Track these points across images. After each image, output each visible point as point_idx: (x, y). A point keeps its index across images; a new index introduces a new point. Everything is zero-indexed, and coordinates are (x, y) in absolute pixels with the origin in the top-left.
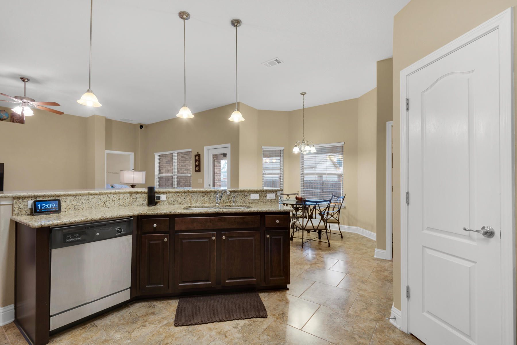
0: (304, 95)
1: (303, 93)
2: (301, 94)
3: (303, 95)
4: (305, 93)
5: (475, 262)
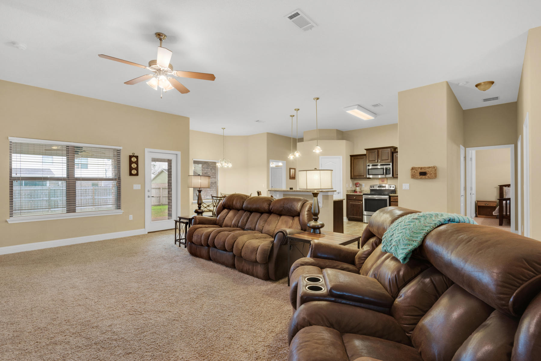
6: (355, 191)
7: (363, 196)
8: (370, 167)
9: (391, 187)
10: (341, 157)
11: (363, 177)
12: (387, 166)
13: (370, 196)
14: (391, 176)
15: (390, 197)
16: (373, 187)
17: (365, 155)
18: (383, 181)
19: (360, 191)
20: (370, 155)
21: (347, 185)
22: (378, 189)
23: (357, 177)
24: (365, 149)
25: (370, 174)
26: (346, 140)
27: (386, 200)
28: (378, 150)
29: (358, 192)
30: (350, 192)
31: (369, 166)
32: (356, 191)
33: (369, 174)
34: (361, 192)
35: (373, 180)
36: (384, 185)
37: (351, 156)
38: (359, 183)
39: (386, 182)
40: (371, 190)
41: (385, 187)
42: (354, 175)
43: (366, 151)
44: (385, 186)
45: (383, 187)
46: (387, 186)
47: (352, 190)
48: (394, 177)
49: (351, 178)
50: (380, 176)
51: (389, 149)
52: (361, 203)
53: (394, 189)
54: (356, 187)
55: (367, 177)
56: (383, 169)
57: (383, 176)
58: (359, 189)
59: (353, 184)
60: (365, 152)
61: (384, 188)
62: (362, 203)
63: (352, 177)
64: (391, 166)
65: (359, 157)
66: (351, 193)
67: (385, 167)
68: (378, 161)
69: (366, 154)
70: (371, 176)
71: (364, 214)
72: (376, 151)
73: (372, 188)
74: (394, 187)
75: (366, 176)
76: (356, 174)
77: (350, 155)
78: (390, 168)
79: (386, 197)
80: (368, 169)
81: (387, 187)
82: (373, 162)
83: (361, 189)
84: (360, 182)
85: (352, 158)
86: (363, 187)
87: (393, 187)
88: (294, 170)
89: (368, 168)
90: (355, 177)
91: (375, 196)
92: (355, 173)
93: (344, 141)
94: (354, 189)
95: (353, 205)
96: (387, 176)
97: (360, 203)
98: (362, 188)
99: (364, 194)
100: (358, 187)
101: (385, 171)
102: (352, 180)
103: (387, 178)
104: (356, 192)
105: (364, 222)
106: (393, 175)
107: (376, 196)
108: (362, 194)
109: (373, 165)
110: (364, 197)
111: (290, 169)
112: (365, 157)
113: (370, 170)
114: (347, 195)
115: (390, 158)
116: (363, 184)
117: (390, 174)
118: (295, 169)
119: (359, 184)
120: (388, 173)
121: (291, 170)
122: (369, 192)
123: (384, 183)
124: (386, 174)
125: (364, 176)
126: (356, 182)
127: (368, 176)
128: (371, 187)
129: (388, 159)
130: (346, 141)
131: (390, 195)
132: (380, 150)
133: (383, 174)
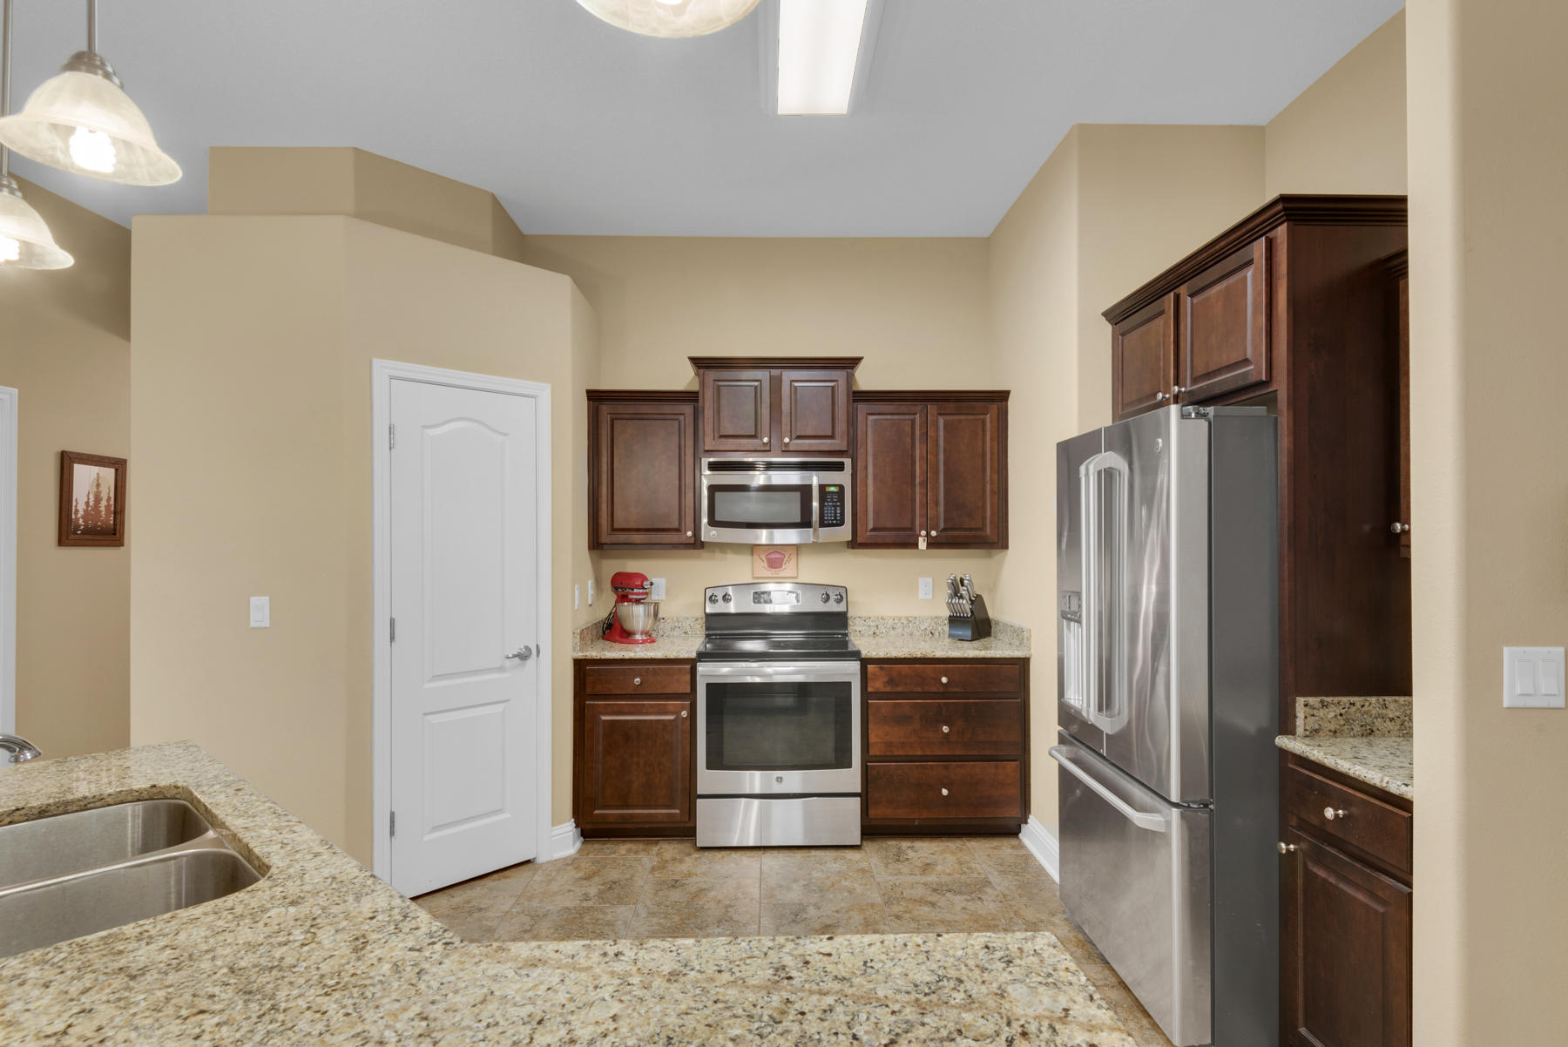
9: (827, 599)
10: (544, 392)
17: (689, 397)
29: (638, 637)
35: (718, 555)
37: (596, 398)
42: (616, 526)
58: (647, 615)
69: (697, 393)
77: (589, 392)
78: (841, 488)
85: (605, 409)
88: (108, 474)
92: (618, 513)
101: (815, 504)
111: (67, 461)
118: (119, 466)
121: (84, 476)
125: (678, 530)
128: (713, 600)
129: (830, 434)
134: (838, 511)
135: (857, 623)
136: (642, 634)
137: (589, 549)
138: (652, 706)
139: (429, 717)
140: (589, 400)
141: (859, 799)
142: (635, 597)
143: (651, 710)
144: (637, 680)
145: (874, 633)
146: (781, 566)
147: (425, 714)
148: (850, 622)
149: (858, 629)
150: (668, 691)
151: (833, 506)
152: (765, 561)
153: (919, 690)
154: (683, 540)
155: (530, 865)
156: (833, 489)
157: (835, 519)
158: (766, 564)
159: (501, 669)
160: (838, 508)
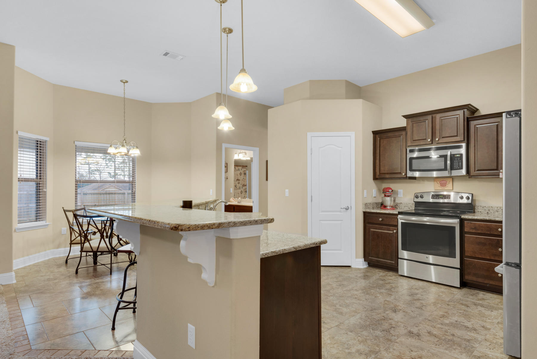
0: (125, 84)
1: (124, 81)
2: (121, 81)
3: (123, 83)
4: (127, 82)
5: (342, 220)
6: (383, 206)
7: (399, 216)
8: (416, 155)
10: (353, 134)
11: (399, 176)
12: (455, 151)
13: (414, 218)
14: (464, 172)
15: (462, 221)
16: (422, 197)
17: (403, 129)
18: (443, 185)
19: (392, 204)
20: (414, 129)
21: (365, 191)
22: (431, 200)
23: (387, 176)
24: (405, 117)
25: (414, 168)
26: (362, 99)
27: (453, 228)
28: (434, 115)
29: (388, 208)
30: (371, 207)
31: (412, 151)
32: (385, 204)
33: (411, 170)
34: (394, 207)
36: (445, 193)
37: (375, 133)
38: (390, 189)
39: (449, 186)
40: (417, 204)
41: (448, 197)
43: (405, 120)
44: (450, 195)
45: (445, 197)
46: (452, 194)
47: (376, 203)
48: (472, 174)
49: (375, 178)
50: (435, 174)
51: (460, 112)
52: (395, 231)
53: (470, 201)
54: (385, 196)
55: (408, 175)
56: (445, 157)
57: (446, 174)
58: (391, 200)
59: (379, 190)
60: (403, 123)
61: (446, 201)
62: (397, 232)
63: (377, 177)
64: (463, 151)
65: (390, 134)
66: (373, 208)
67: (449, 154)
68: (432, 140)
69: (406, 127)
70: (417, 174)
71: (399, 257)
72: (430, 117)
73: (420, 200)
74: (471, 198)
75: (406, 174)
76: (385, 169)
78: (461, 155)
79: (454, 222)
80: (411, 159)
81: (454, 198)
82: (422, 142)
83: (394, 201)
84: (393, 186)
85: (377, 136)
86: (399, 196)
87: (468, 198)
89: (410, 155)
90: (383, 176)
91: (426, 219)
92: (382, 169)
93: (361, 101)
94: (380, 201)
95: (378, 235)
96: (455, 173)
97: (392, 232)
98: (396, 199)
99: (400, 213)
100: (388, 196)
101: (449, 162)
102: (377, 181)
103: (453, 178)
104: (385, 207)
105: (400, 273)
106: (468, 171)
107: (428, 218)
108: (396, 212)
109: (420, 150)
110: (401, 219)
112: (404, 133)
113: (414, 161)
114: (365, 213)
115: (461, 131)
116: (399, 190)
117: (462, 168)
119: (390, 191)
120: (456, 165)
122: (412, 208)
123: (446, 189)
124: (452, 168)
126: (385, 185)
127: (410, 174)
128: (417, 197)
129: (456, 135)
130: (364, 101)
131: (463, 217)
132: (438, 116)
133: (445, 169)
134: (460, 164)
135: (479, 208)
136: (390, 207)
137: (373, 180)
138: (385, 228)
139: (321, 221)
140: (373, 134)
141: (459, 270)
142: (387, 195)
143: (385, 229)
144: (380, 219)
145: (488, 213)
146: (446, 186)
147: (320, 220)
148: (476, 208)
149: (480, 211)
150: (390, 223)
151: (458, 162)
152: (439, 183)
153: (489, 233)
154: (402, 176)
155: (349, 267)
156: (458, 155)
157: (459, 167)
158: (439, 185)
159: (340, 212)
160: (460, 163)
